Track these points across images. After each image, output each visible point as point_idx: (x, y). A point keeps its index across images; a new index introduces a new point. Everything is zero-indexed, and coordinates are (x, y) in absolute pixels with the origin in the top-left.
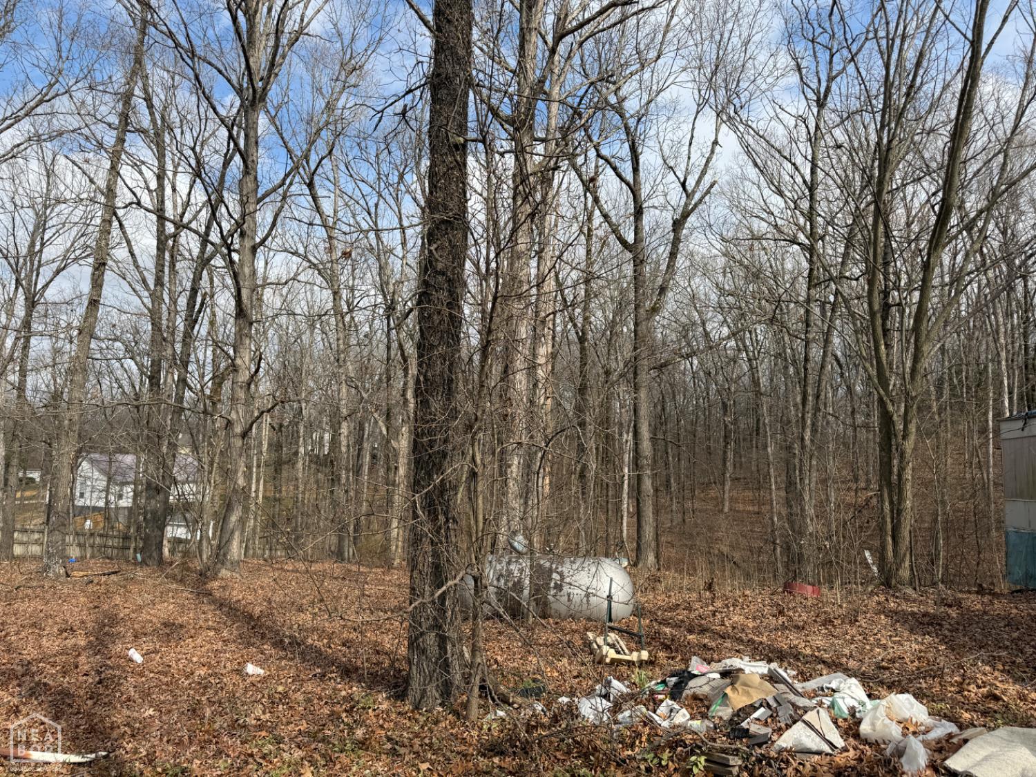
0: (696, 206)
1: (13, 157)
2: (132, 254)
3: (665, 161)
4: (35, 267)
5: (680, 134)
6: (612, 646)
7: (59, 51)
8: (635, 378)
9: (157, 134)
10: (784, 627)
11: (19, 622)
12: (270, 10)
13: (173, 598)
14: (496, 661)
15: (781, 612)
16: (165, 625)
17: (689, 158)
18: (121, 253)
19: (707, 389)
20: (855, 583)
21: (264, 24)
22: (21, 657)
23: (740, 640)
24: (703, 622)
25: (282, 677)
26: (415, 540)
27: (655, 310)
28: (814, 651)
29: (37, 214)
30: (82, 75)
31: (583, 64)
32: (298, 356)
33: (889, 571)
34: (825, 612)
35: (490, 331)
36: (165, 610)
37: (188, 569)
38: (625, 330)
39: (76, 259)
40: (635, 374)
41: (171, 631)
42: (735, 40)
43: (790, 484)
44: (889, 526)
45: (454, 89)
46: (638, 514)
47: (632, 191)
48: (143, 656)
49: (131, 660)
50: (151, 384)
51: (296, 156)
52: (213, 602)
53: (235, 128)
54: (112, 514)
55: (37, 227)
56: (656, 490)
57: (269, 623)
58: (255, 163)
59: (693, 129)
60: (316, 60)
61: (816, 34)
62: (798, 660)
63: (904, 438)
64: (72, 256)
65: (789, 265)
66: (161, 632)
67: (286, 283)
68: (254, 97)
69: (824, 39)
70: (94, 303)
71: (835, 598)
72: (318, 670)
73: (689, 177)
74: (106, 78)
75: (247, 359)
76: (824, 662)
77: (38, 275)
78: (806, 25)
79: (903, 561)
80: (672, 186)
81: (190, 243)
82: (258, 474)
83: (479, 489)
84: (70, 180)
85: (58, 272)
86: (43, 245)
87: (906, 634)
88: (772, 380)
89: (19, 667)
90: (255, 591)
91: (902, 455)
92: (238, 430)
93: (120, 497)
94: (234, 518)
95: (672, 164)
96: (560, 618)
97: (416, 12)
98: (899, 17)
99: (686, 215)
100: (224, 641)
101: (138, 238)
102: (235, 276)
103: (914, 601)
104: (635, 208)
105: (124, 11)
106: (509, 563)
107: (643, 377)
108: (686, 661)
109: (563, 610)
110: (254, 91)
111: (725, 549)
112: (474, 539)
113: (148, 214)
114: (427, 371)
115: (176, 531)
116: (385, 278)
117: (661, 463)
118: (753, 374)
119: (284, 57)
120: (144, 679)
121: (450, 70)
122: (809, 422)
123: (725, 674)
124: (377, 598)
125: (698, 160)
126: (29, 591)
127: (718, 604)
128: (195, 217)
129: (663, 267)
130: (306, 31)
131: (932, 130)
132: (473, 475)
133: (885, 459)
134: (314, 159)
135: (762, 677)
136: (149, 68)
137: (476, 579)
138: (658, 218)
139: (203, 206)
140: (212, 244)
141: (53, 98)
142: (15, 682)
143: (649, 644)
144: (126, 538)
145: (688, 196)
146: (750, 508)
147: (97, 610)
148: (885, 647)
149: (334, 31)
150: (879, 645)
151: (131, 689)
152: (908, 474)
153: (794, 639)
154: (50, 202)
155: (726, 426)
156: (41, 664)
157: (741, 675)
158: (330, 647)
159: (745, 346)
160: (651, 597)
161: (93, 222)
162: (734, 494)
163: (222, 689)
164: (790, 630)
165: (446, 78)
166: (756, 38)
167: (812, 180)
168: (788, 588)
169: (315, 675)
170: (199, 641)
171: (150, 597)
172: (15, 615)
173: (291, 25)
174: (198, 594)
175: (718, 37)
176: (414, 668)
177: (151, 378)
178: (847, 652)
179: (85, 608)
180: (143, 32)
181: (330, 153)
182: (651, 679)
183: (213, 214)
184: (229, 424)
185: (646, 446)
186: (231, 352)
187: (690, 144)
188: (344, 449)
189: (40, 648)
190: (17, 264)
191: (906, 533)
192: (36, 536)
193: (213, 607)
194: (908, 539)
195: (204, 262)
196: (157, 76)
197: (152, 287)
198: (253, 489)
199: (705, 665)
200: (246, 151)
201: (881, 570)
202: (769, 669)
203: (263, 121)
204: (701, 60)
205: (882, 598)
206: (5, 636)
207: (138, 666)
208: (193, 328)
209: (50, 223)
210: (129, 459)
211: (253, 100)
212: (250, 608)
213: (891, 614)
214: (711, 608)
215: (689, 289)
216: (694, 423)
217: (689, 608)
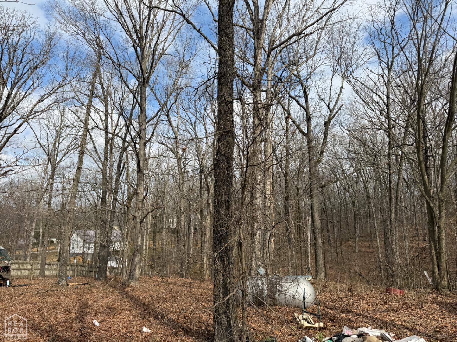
0: (335, 115)
1: (48, 109)
2: (95, 147)
3: (319, 97)
4: (56, 153)
5: (326, 85)
6: (306, 320)
7: (67, 67)
8: (311, 193)
9: (105, 98)
10: (387, 310)
11: (48, 307)
12: (150, 46)
13: (111, 295)
14: (253, 328)
15: (385, 303)
16: (108, 308)
17: (330, 95)
18: (90, 146)
19: (345, 195)
20: (421, 288)
21: (148, 51)
22: (49, 323)
23: (366, 317)
24: (348, 307)
25: (158, 333)
26: (215, 273)
27: (318, 161)
28: (402, 322)
29: (57, 132)
30: (75, 76)
31: (281, 59)
32: (163, 186)
33: (437, 282)
34: (407, 303)
35: (245, 181)
36: (108, 301)
37: (117, 282)
38: (305, 170)
39: (72, 149)
40: (311, 190)
41: (110, 311)
42: (348, 44)
43: (386, 238)
44: (435, 261)
45: (227, 79)
46: (316, 255)
47: (305, 111)
48: (99, 323)
49: (94, 325)
50: (102, 201)
51: (161, 103)
52: (128, 297)
53: (136, 94)
54: (86, 257)
55: (57, 137)
56: (323, 243)
57: (152, 307)
58: (145, 108)
59: (331, 82)
60: (169, 64)
61: (385, 39)
62: (395, 327)
63: (440, 218)
64: (71, 148)
65: (379, 139)
66: (107, 311)
67: (158, 157)
68: (144, 81)
69: (389, 41)
70: (79, 169)
71: (411, 295)
72: (174, 331)
73: (331, 103)
74: (85, 76)
75: (142, 190)
76: (408, 328)
77: (57, 157)
78: (381, 36)
79: (443, 277)
80: (324, 107)
81: (118, 142)
82: (146, 237)
83: (243, 250)
84: (70, 117)
85: (65, 155)
86: (59, 144)
87: (447, 314)
88: (375, 190)
89: (48, 328)
90: (146, 292)
91: (439, 227)
92: (138, 220)
93: (89, 248)
94: (137, 259)
95: (322, 98)
96: (281, 306)
97: (210, 44)
98: (423, 31)
99: (330, 120)
100: (133, 316)
101: (97, 140)
102: (137, 156)
103: (451, 297)
104: (307, 117)
105: (92, 50)
106: (257, 281)
107: (315, 192)
108: (341, 327)
109: (283, 302)
110: (144, 79)
111: (357, 270)
112: (241, 273)
113: (101, 131)
114: (218, 198)
115: (112, 264)
116: (199, 152)
117: (325, 230)
118: (366, 189)
119: (156, 64)
120: (99, 334)
121: (225, 71)
122: (393, 211)
123: (360, 336)
124: (199, 295)
125: (334, 95)
126: (52, 292)
127: (355, 299)
128: (120, 131)
129: (321, 141)
130: (165, 53)
131: (442, 76)
132: (240, 244)
133: (431, 229)
134: (169, 104)
135: (378, 337)
136: (102, 71)
137: (243, 291)
138: (317, 122)
139: (123, 126)
140: (128, 142)
141: (64, 85)
142: (47, 335)
143: (323, 319)
144: (91, 267)
145: (330, 111)
146: (368, 250)
147: (79, 301)
148: (437, 321)
149: (176, 52)
150: (435, 320)
151: (94, 338)
152: (443, 236)
153: (392, 316)
154: (62, 127)
155: (355, 212)
156: (57, 327)
157: (368, 337)
158: (179, 319)
159: (361, 176)
160: (323, 295)
161: (79, 134)
162: (360, 243)
163: (133, 339)
164: (390, 312)
165: (224, 75)
166: (358, 42)
167: (387, 102)
168: (388, 291)
169: (173, 333)
170: (122, 316)
171: (102, 295)
172: (46, 303)
173: (159, 51)
174: (122, 293)
175: (340, 43)
176: (216, 331)
177: (102, 199)
178: (419, 323)
179: (75, 300)
180: (99, 58)
181: (176, 101)
182: (325, 336)
183: (128, 129)
184: (135, 218)
185: (318, 223)
186: (136, 187)
187: (331, 89)
188: (183, 227)
189: (57, 319)
190: (49, 152)
191: (444, 264)
192: (54, 267)
193: (128, 300)
194: (445, 267)
195: (124, 149)
196: (105, 75)
197: (103, 160)
198: (144, 245)
199: (350, 331)
200: (141, 103)
201: (433, 281)
202: (381, 333)
203: (148, 90)
204: (333, 53)
205: (435, 296)
206: (42, 313)
207: (97, 328)
208: (119, 178)
209: (62, 135)
210: (92, 233)
211: (144, 82)
212: (144, 300)
213: (439, 303)
214: (352, 301)
215: (333, 151)
216: (340, 211)
217: (342, 301)
